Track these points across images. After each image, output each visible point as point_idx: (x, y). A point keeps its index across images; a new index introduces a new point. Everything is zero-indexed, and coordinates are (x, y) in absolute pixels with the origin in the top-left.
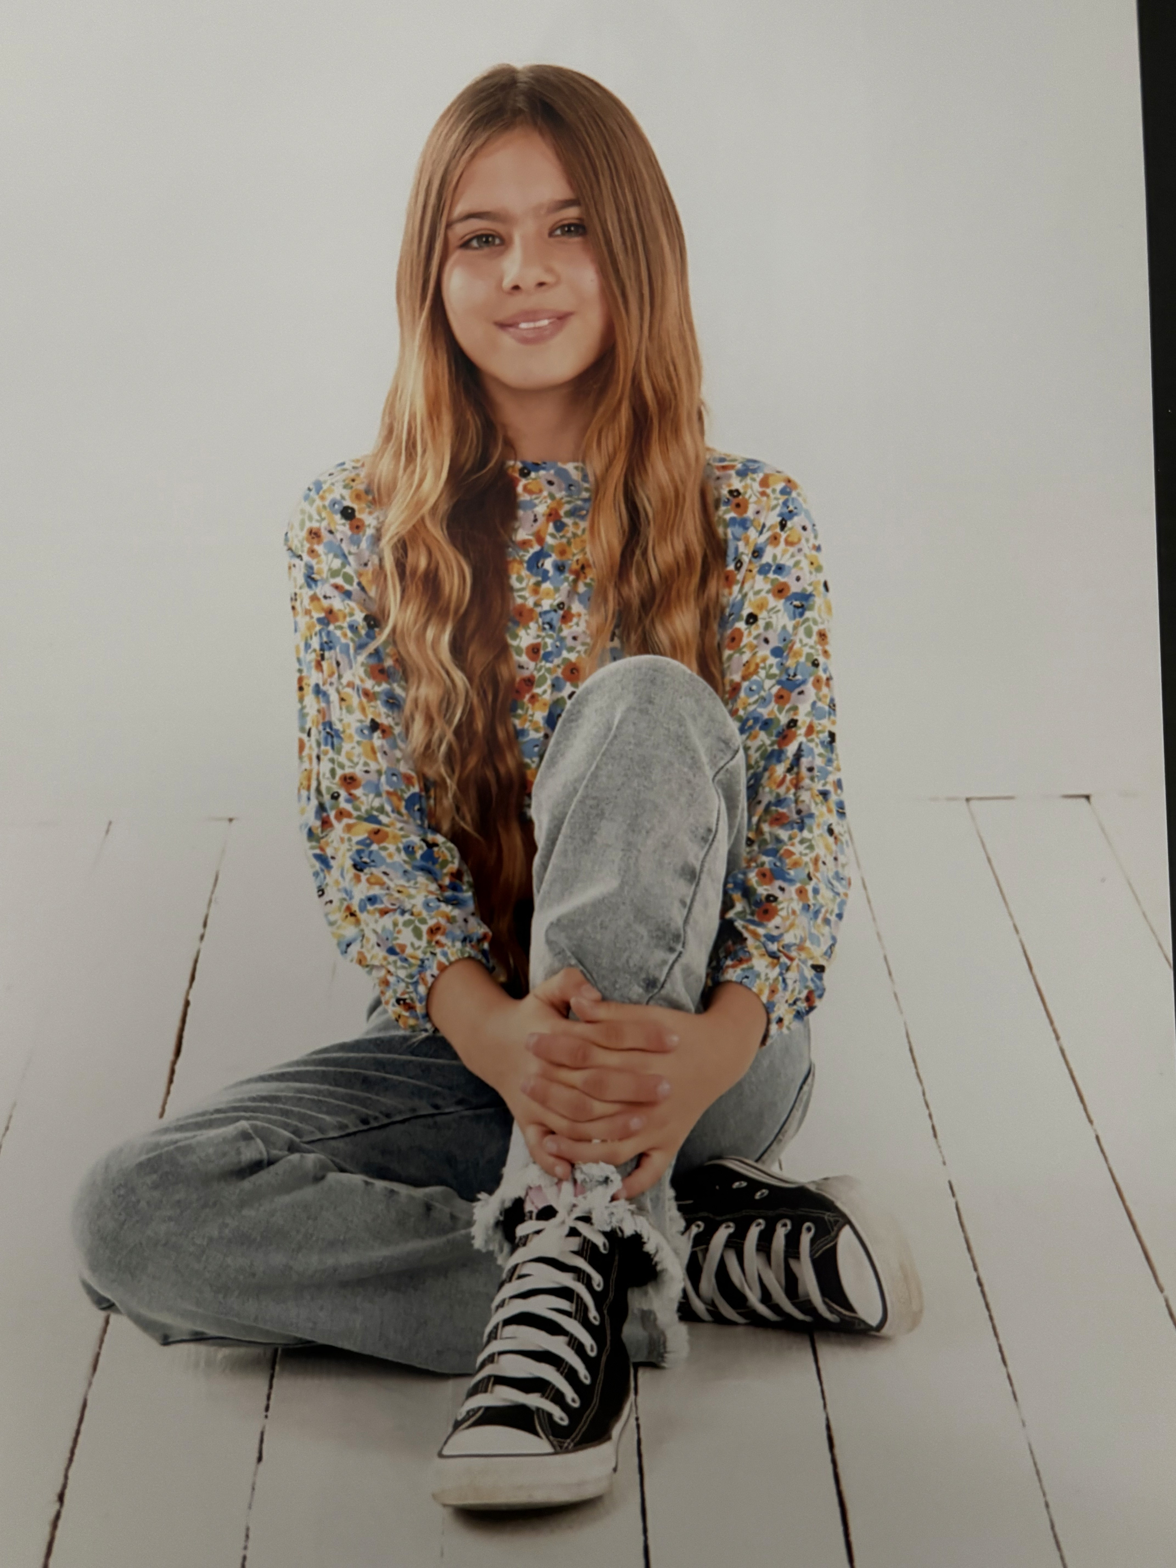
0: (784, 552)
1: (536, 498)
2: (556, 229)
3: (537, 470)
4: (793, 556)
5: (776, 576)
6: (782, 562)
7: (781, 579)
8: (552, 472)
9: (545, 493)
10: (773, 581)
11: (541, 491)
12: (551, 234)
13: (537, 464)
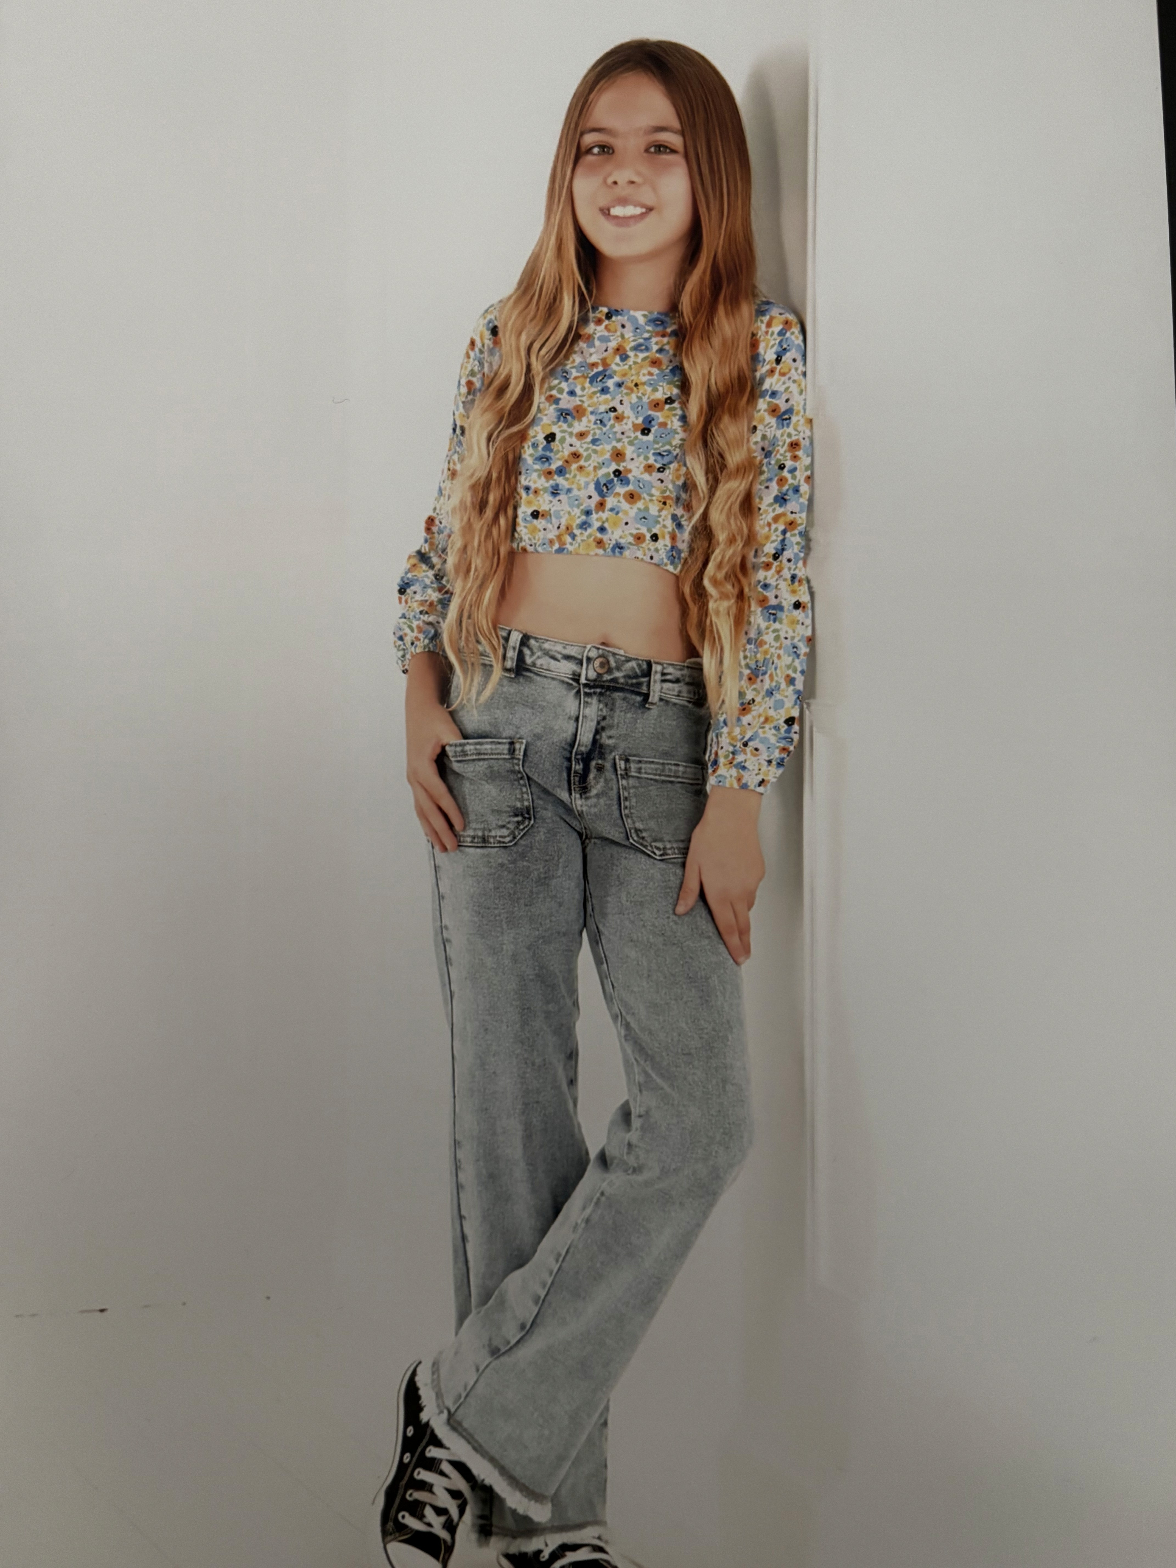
0: (778, 381)
1: (612, 336)
2: (651, 147)
3: (617, 315)
4: (784, 383)
5: (771, 400)
6: (775, 389)
7: (774, 401)
8: (626, 318)
9: (618, 333)
10: (769, 403)
11: (616, 331)
12: (647, 150)
13: (617, 311)
